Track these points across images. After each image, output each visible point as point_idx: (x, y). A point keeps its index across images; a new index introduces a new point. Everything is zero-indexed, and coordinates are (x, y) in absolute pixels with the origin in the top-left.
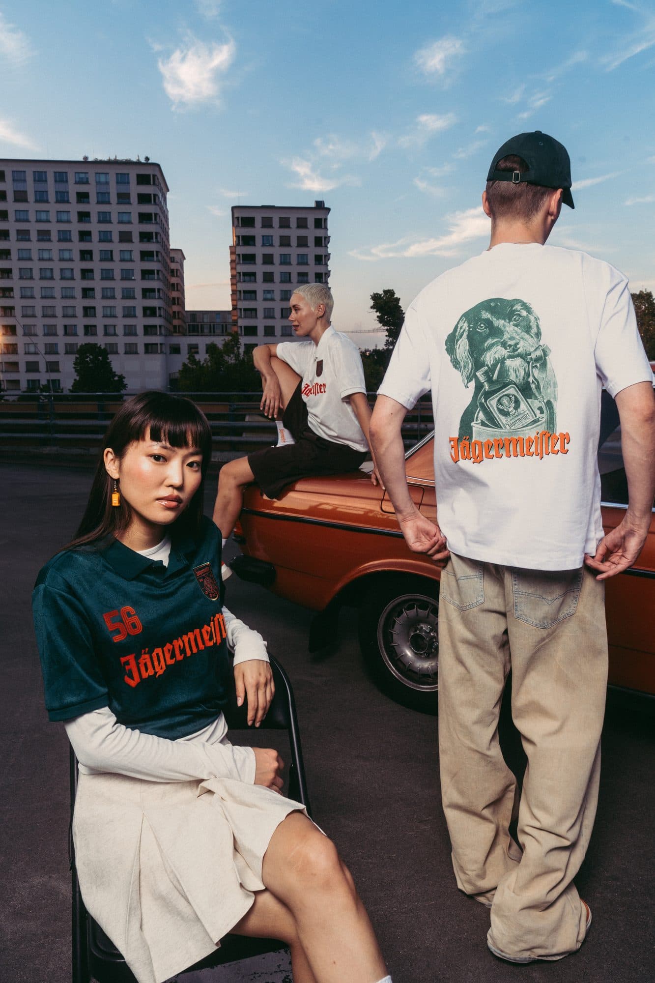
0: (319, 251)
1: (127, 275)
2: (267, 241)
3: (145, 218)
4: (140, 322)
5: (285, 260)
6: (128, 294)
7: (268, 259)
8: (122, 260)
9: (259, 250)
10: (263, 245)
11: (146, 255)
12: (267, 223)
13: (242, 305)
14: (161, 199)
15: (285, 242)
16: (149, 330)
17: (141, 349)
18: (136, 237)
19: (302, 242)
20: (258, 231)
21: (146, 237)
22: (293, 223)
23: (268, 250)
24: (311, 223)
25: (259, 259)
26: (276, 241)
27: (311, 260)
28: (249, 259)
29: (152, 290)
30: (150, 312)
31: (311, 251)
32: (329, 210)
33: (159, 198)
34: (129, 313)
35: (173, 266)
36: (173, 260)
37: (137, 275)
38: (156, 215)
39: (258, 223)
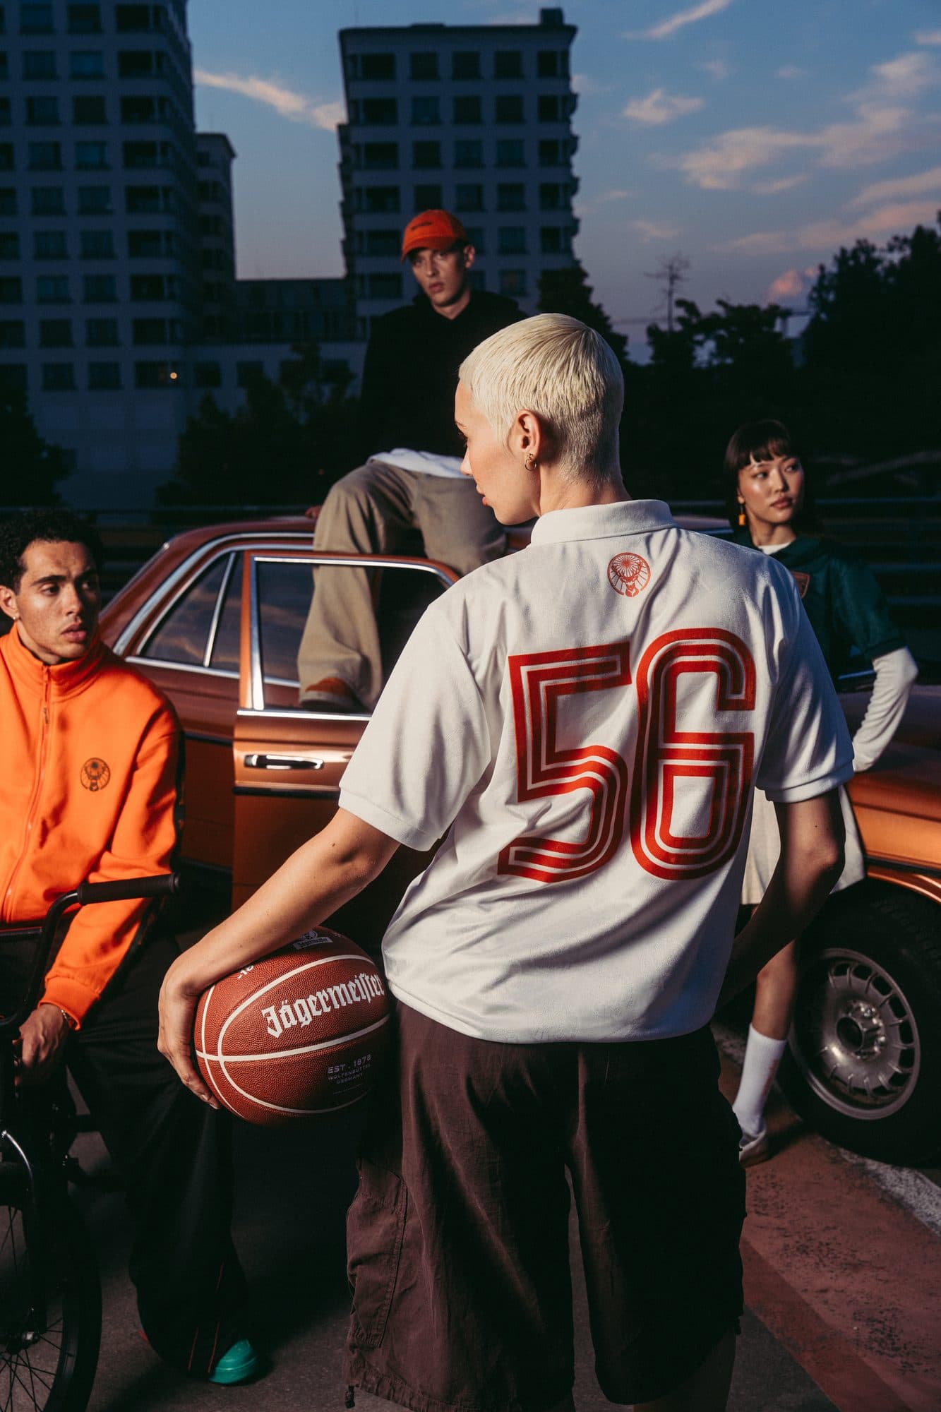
0: (550, 132)
1: (93, 202)
2: (425, 111)
3: (133, 64)
4: (124, 312)
5: (468, 157)
6: (97, 247)
7: (427, 155)
8: (81, 166)
9: (404, 134)
10: (415, 122)
11: (137, 154)
12: (424, 68)
13: (368, 266)
14: (173, 17)
15: (467, 111)
16: (145, 331)
17: (128, 375)
18: (113, 111)
19: (509, 111)
20: (402, 88)
21: (136, 109)
22: (487, 66)
23: (427, 133)
24: (529, 65)
25: (406, 156)
26: (447, 110)
27: (531, 154)
28: (382, 155)
29: (153, 236)
30: (146, 287)
31: (532, 132)
32: (572, 31)
33: (167, 14)
34: (99, 290)
35: (204, 174)
36: (203, 160)
37: (117, 201)
38: (160, 55)
39: (403, 67)
